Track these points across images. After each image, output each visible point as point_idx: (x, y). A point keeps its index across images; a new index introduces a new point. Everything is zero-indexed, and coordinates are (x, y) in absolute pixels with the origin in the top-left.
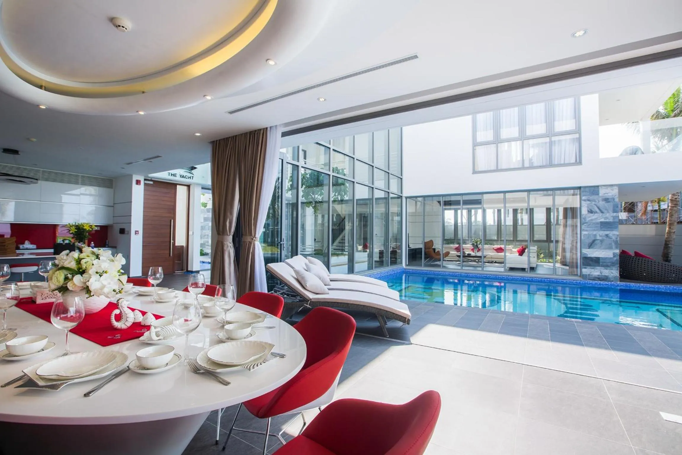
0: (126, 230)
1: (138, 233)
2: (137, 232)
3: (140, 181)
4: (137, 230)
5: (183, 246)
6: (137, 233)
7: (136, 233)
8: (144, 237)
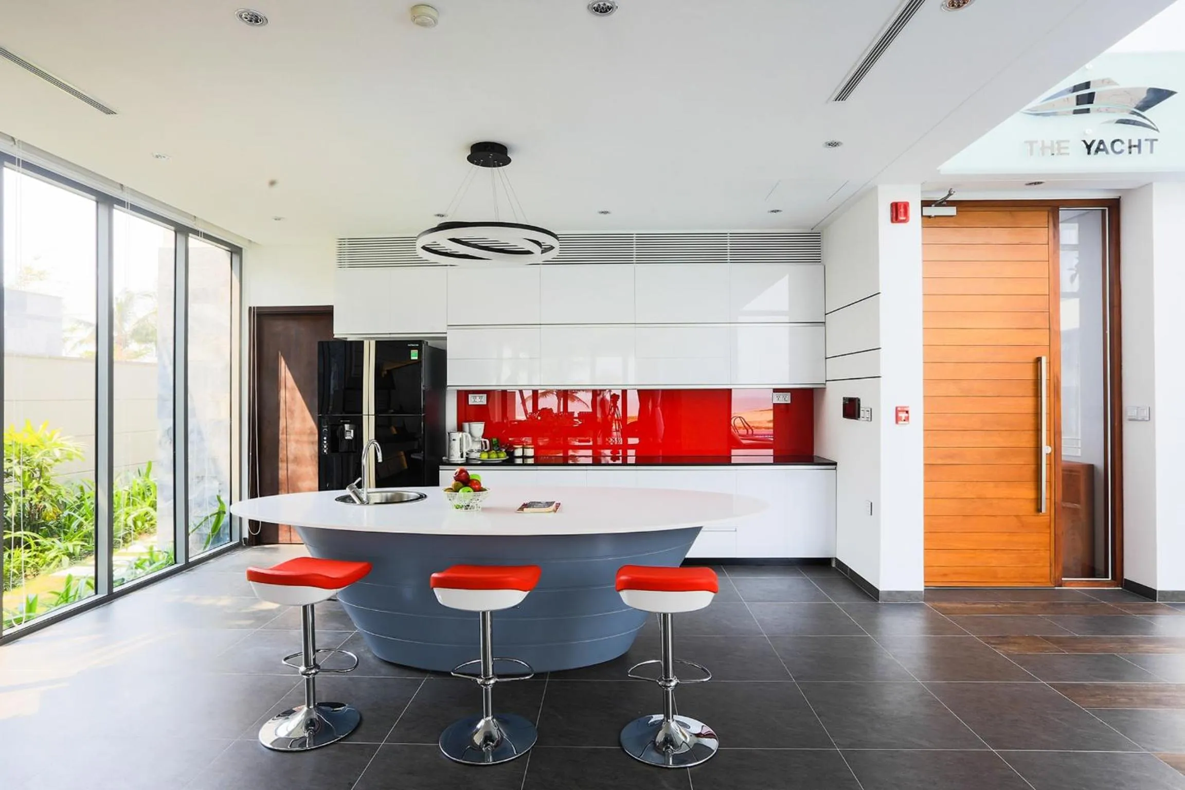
0: (863, 405)
1: (907, 419)
2: (901, 415)
3: (906, 206)
4: (901, 404)
5: (1091, 468)
6: (903, 415)
7: (898, 419)
8: (928, 431)
